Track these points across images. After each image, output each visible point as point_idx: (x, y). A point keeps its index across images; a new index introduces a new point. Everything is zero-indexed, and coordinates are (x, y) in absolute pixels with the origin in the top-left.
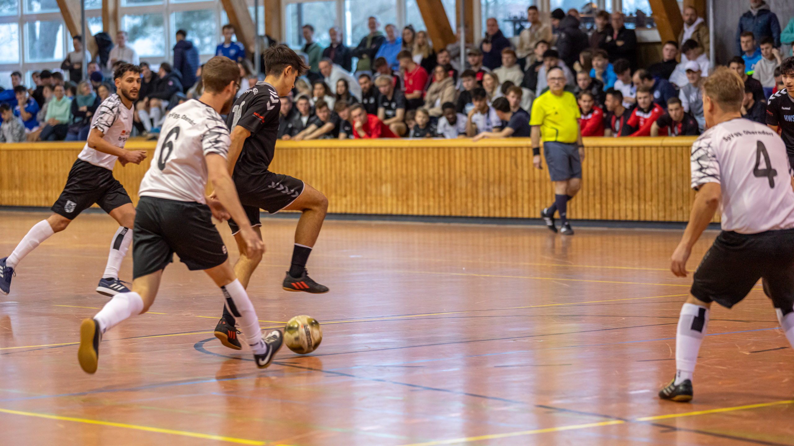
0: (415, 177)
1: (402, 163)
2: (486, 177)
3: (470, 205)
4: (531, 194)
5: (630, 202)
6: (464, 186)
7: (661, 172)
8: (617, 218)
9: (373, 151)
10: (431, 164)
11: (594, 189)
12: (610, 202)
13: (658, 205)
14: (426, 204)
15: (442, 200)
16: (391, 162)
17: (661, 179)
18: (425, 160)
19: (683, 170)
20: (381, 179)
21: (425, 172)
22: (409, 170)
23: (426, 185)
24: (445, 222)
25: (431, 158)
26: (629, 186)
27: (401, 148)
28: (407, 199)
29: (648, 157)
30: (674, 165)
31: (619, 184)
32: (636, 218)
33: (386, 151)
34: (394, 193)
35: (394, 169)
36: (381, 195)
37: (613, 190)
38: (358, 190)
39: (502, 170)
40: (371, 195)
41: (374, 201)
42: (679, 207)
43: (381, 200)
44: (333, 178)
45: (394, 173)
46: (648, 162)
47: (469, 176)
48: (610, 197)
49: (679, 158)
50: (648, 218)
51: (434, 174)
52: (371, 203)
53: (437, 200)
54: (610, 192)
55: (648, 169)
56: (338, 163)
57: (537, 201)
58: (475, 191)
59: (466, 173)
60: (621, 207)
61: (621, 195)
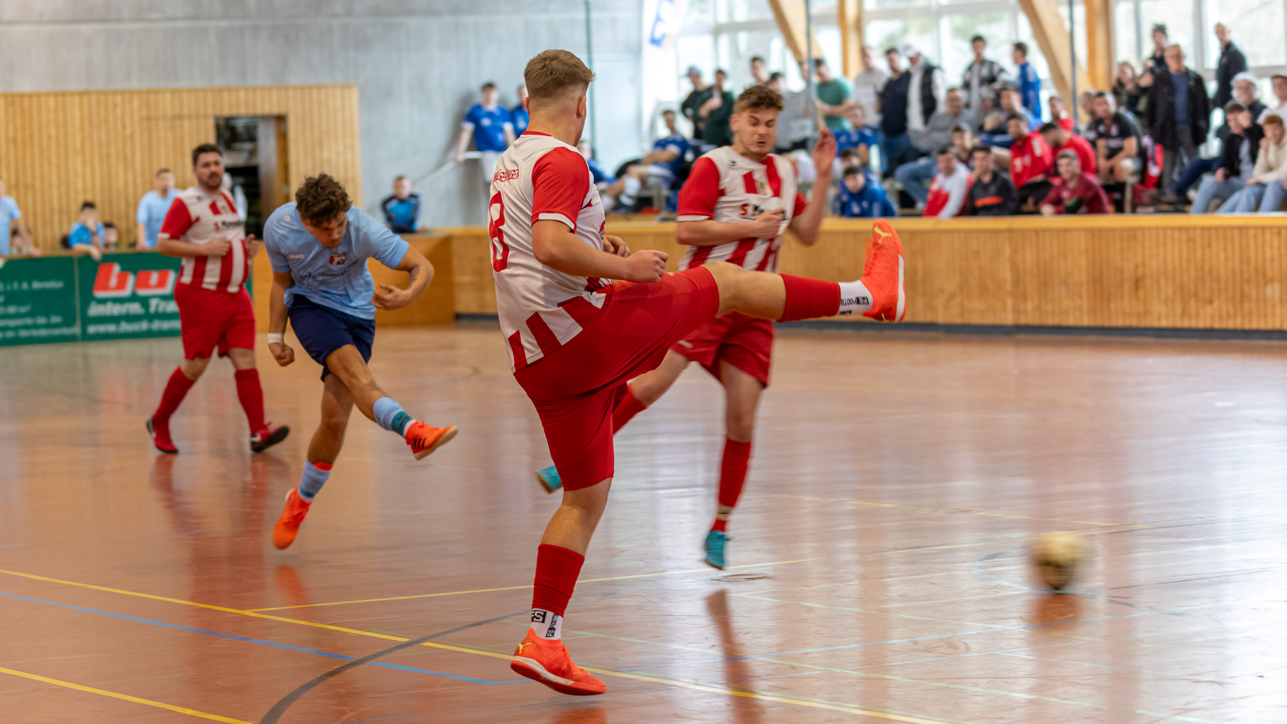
9: (1252, 232)
16: (1279, 248)
20: (1264, 275)
34: (1284, 298)
35: (1284, 261)
36: (1265, 301)
38: (1230, 294)
40: (1250, 301)
41: (1254, 310)
43: (1265, 308)
44: (1193, 275)
45: (1284, 267)
52: (1251, 313)
56: (1199, 252)
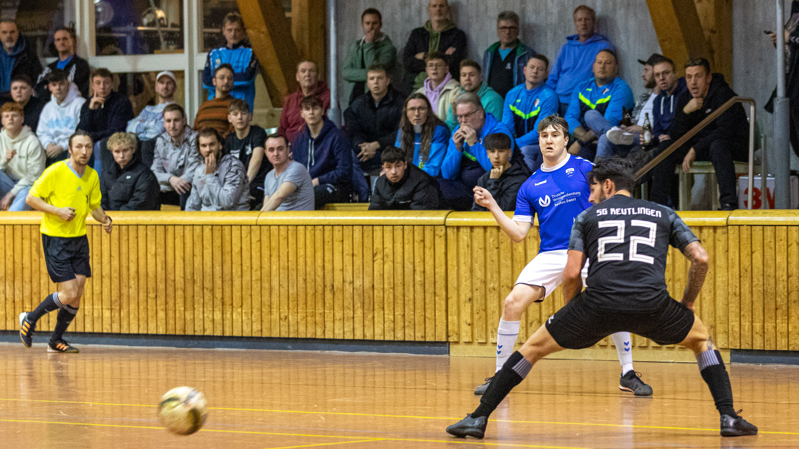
5: (209, 308)
7: (256, 263)
8: (189, 332)
11: (156, 290)
12: (180, 307)
13: (252, 312)
17: (256, 275)
19: (288, 261)
26: (208, 284)
29: (236, 240)
30: (275, 253)
31: (194, 282)
32: (218, 333)
37: (184, 291)
39: (18, 260)
42: (283, 316)
46: (236, 249)
48: (180, 301)
49: (283, 242)
50: (237, 333)
54: (180, 293)
55: (236, 259)
60: (196, 315)
61: (196, 298)
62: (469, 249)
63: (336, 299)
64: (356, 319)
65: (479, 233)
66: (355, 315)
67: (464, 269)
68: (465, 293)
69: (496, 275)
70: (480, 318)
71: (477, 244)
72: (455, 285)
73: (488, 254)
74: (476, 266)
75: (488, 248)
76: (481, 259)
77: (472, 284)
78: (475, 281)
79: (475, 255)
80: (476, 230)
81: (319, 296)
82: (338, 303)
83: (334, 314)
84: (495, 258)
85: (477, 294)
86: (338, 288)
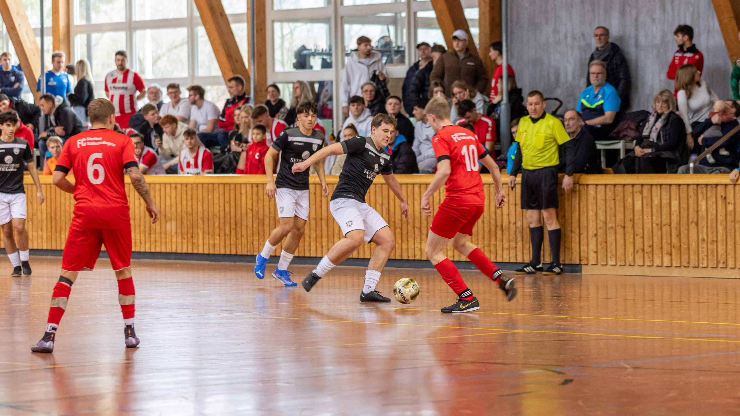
0: (200, 215)
1: (187, 200)
2: (272, 215)
3: (256, 243)
4: (319, 232)
5: (418, 241)
6: (250, 224)
8: (405, 257)
9: (157, 187)
10: (216, 201)
14: (211, 242)
15: (227, 238)
16: (176, 198)
18: (210, 197)
20: (165, 216)
21: (211, 209)
22: (195, 207)
23: (211, 223)
24: (231, 261)
25: (216, 195)
26: (417, 225)
27: (187, 185)
28: (192, 237)
33: (171, 187)
34: (179, 231)
35: (179, 206)
36: (166, 233)
37: (401, 229)
38: (142, 228)
40: (155, 234)
41: (158, 239)
43: (166, 237)
45: (179, 210)
47: (255, 213)
51: (219, 211)
52: (156, 241)
53: (223, 238)
57: (325, 240)
58: (261, 229)
59: (252, 210)
60: (409, 246)
61: (409, 234)
62: (595, 200)
63: (504, 234)
64: (518, 249)
65: (601, 189)
66: (518, 246)
67: (591, 214)
68: (592, 231)
69: (613, 218)
70: (602, 247)
71: (601, 196)
72: (585, 225)
73: (608, 204)
74: (600, 212)
75: (608, 200)
76: (603, 207)
77: (597, 224)
78: (598, 222)
79: (599, 204)
80: (599, 187)
81: (493, 233)
82: (506, 238)
83: (503, 245)
84: (613, 206)
85: (600, 232)
86: (505, 227)
